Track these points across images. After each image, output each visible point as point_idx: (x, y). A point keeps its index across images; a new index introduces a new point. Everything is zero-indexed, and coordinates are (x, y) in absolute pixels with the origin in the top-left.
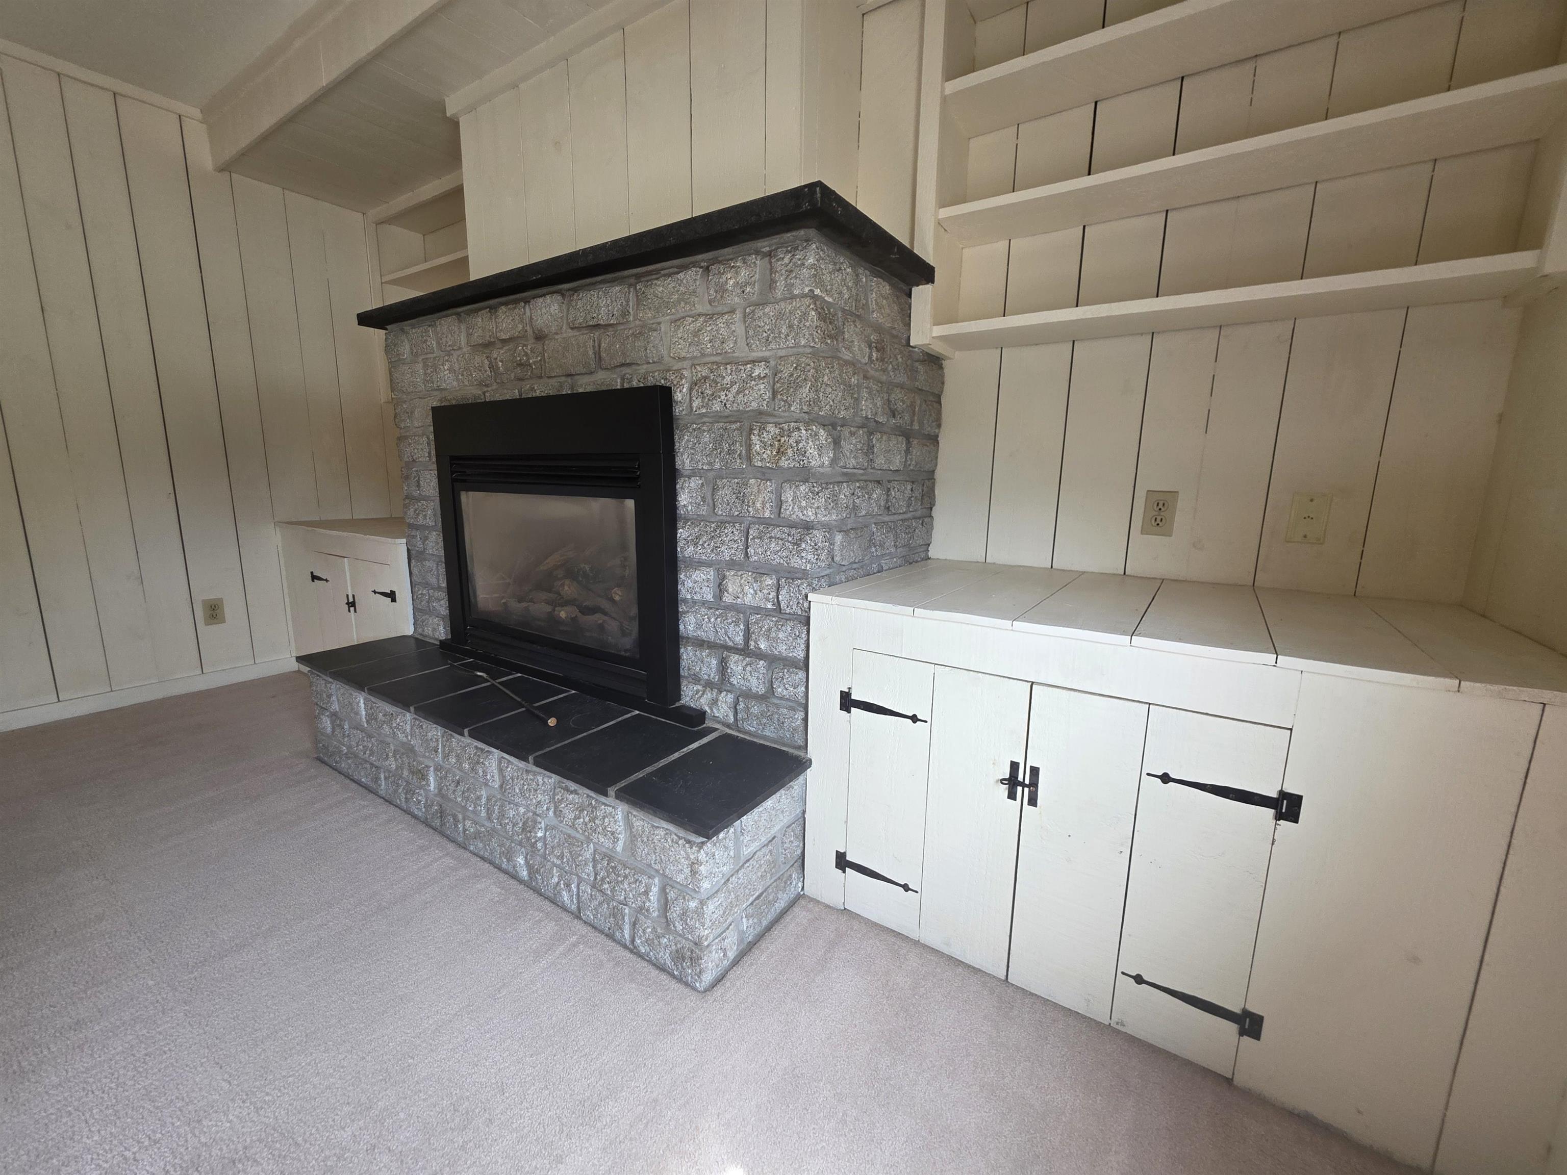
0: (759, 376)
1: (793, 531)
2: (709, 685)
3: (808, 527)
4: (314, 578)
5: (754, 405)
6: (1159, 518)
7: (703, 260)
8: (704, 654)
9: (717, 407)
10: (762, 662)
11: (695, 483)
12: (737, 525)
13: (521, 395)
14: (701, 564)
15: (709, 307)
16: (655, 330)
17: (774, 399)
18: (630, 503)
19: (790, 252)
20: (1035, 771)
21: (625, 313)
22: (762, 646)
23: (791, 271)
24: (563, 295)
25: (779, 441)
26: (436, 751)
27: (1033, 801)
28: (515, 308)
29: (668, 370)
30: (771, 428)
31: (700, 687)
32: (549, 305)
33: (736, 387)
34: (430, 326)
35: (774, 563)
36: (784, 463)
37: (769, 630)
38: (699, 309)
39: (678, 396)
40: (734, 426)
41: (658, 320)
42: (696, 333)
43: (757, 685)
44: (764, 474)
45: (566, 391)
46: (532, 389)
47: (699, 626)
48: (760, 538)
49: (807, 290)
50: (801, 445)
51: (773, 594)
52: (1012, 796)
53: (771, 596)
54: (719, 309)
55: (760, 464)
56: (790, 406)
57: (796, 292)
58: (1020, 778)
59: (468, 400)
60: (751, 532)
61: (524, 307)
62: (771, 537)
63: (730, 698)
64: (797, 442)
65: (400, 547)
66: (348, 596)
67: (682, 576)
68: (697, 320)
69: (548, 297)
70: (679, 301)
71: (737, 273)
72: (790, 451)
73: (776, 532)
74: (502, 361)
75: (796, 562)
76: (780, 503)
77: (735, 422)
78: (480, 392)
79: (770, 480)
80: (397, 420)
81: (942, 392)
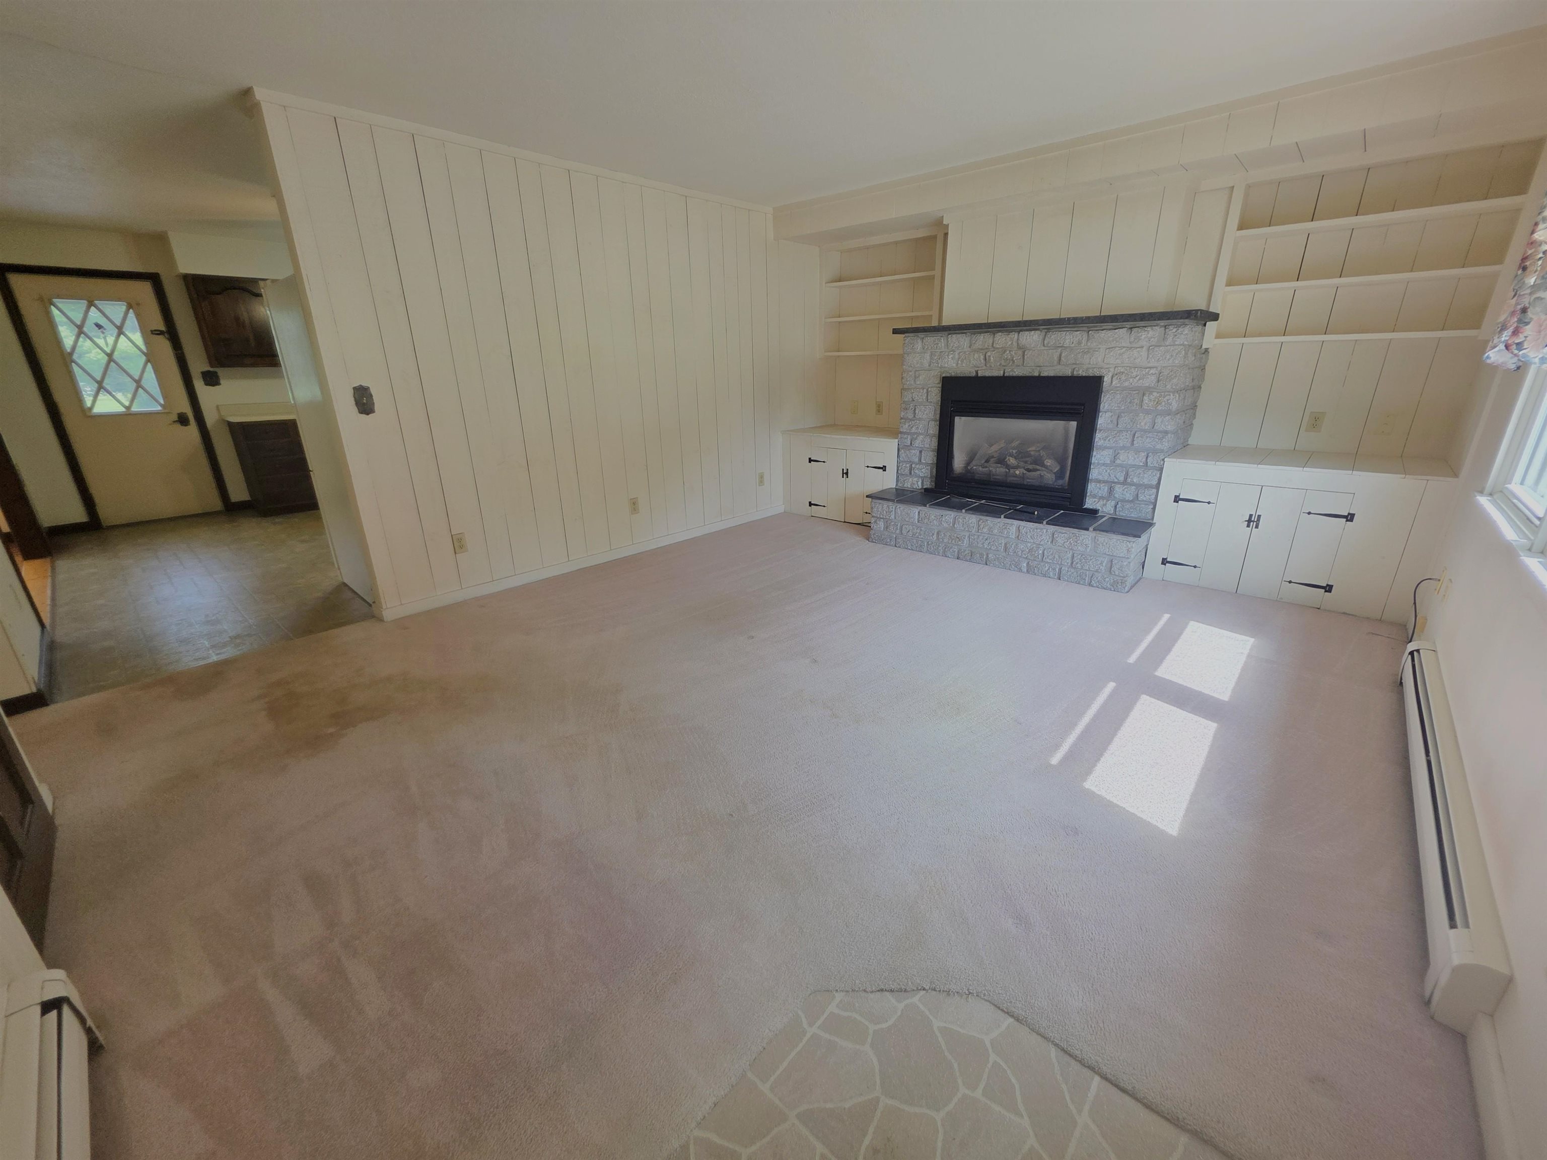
0: (1152, 373)
1: (1159, 434)
2: (1102, 498)
3: (1166, 432)
4: (810, 460)
5: (1147, 385)
6: (1315, 424)
7: (1127, 325)
8: (1101, 486)
9: (1127, 384)
10: (1133, 487)
11: (1109, 414)
12: (1129, 432)
13: (1004, 373)
14: (1106, 448)
15: (1129, 344)
16: (1097, 351)
17: (1158, 382)
18: (1074, 424)
19: (1176, 328)
20: (1259, 516)
21: (1080, 343)
22: (1135, 481)
23: (1176, 335)
24: (1041, 331)
25: (1158, 399)
26: (973, 528)
27: (1257, 527)
28: (1009, 334)
29: (1101, 368)
30: (1155, 394)
31: (1097, 500)
32: (1033, 336)
33: (1138, 377)
34: (942, 337)
35: (1147, 447)
36: (1159, 408)
37: (1140, 474)
38: (1123, 344)
39: (1105, 379)
40: (1134, 392)
41: (1099, 347)
42: (1121, 354)
43: (1129, 497)
44: (1148, 412)
45: (1036, 374)
46: (1012, 370)
47: (1100, 474)
48: (1142, 437)
49: (1182, 342)
50: (1169, 401)
51: (1144, 459)
52: (1248, 526)
53: (1143, 460)
54: (1134, 345)
55: (1147, 408)
56: (1166, 386)
57: (1177, 343)
58: (1253, 519)
59: (965, 374)
60: (1136, 434)
61: (1014, 334)
62: (1147, 437)
63: (1113, 503)
64: (1168, 400)
65: (894, 443)
66: (843, 469)
67: (1094, 453)
68: (1122, 349)
69: (1033, 332)
70: (1113, 341)
71: (1148, 333)
72: (1163, 403)
73: (1150, 435)
74: (993, 357)
75: (1159, 446)
76: (1153, 424)
77: (1134, 391)
78: (973, 370)
79: (1151, 414)
80: (903, 380)
81: (1206, 364)
